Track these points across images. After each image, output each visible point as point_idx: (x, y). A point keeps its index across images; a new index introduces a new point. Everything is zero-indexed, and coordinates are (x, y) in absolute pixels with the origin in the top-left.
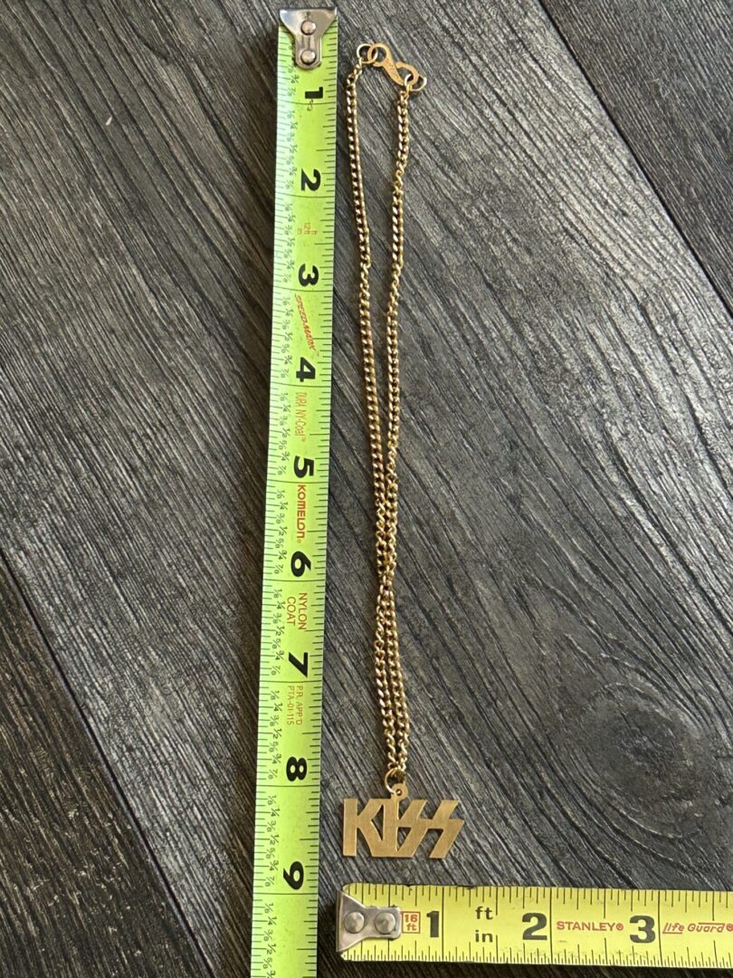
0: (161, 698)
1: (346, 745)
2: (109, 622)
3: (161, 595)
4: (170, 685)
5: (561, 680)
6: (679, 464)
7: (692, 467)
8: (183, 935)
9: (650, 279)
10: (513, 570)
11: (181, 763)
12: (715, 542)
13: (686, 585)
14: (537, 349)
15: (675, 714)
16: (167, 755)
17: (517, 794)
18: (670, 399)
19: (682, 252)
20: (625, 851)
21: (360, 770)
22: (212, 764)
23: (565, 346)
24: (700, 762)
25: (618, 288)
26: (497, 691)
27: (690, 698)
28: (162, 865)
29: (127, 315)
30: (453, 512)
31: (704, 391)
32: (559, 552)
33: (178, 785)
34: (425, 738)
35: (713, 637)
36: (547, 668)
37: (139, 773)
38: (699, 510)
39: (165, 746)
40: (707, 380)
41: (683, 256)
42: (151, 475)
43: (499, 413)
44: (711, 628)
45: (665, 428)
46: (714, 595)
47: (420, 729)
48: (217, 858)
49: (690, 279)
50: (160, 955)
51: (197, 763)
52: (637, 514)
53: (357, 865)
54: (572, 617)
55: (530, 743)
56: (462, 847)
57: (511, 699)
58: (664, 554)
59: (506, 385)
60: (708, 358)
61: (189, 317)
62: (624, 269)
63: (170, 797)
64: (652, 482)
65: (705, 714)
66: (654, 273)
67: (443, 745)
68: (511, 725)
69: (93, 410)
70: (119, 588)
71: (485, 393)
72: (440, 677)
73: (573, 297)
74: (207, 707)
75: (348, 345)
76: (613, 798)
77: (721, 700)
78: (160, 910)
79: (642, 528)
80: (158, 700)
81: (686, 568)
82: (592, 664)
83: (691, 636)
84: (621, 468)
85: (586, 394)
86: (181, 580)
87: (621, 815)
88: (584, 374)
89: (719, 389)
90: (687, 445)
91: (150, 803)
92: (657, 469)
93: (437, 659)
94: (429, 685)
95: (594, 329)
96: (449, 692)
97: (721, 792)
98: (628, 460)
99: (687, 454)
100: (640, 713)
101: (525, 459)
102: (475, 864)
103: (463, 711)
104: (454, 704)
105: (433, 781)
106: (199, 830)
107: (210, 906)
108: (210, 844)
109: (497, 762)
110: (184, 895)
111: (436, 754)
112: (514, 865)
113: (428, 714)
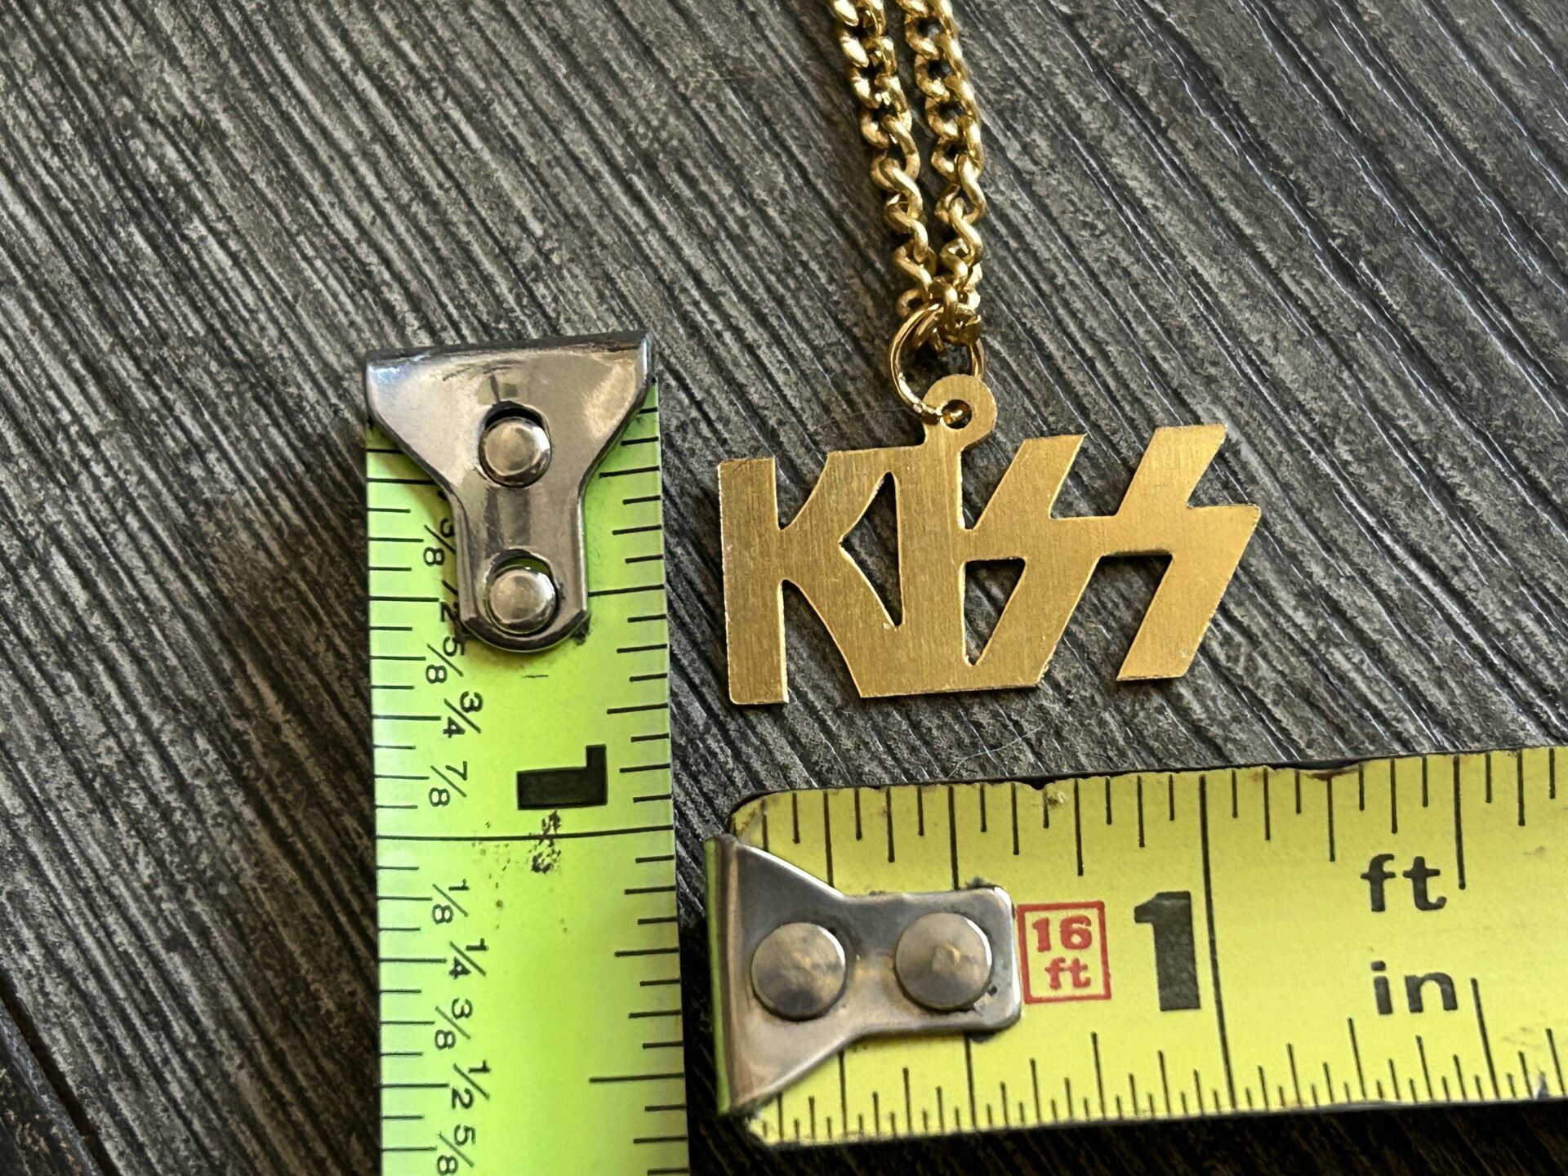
1: (707, 242)
17: (1487, 378)
21: (777, 340)
22: (124, 367)
47: (1026, 149)
48: (167, 764)
51: (58, 373)
53: (795, 742)
55: (1524, 159)
56: (1258, 625)
67: (1142, 211)
68: (1431, 93)
74: (88, 139)
102: (1321, 690)
103: (1212, 52)
104: (1169, 30)
105: (1105, 356)
106: (79, 651)
107: (148, 973)
108: (133, 705)
109: (1382, 253)
110: (27, 934)
111: (1107, 241)
112: (1505, 682)
113: (1060, 81)
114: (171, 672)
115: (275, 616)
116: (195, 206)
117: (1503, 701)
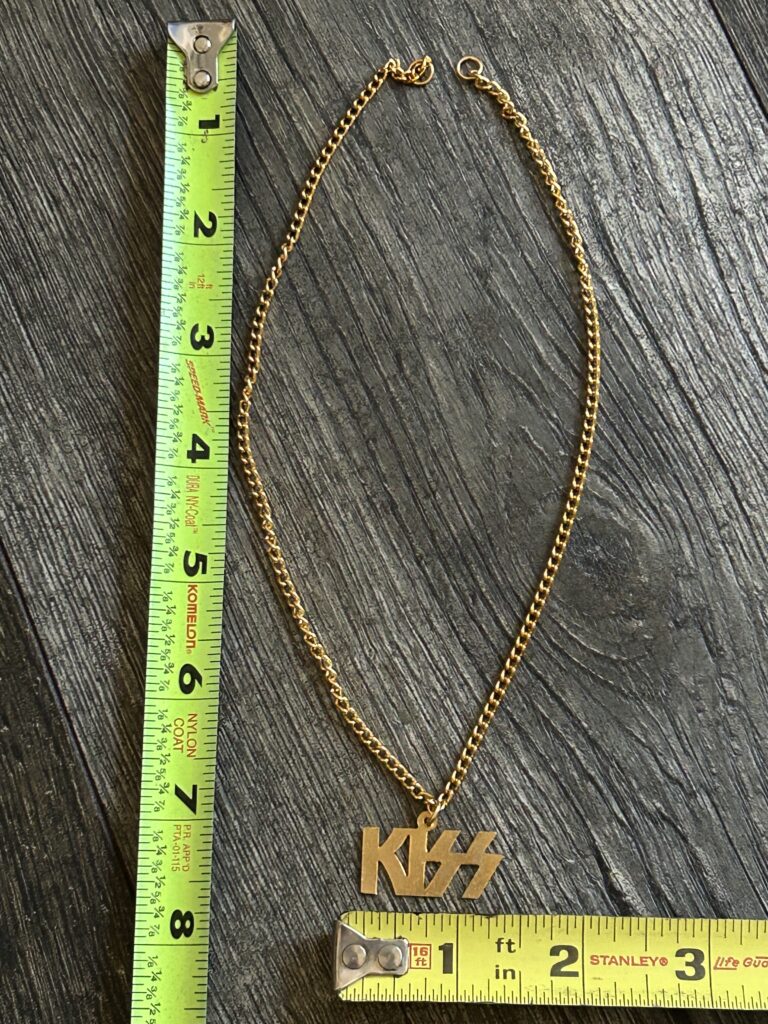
0: (60, 455)
2: (11, 367)
3: (72, 343)
4: (71, 443)
5: (510, 475)
6: (672, 248)
7: (687, 252)
8: (56, 714)
9: (664, 39)
10: (471, 351)
11: (75, 528)
12: (703, 338)
13: (665, 383)
14: (526, 106)
15: (634, 524)
16: (60, 518)
17: (447, 596)
18: (671, 175)
19: (703, 11)
20: (561, 669)
22: (110, 532)
23: (559, 106)
24: (657, 579)
25: (626, 46)
26: (437, 483)
27: (654, 508)
28: (42, 637)
29: (67, 29)
30: (411, 280)
31: (711, 168)
32: (525, 336)
33: (69, 551)
34: (351, 526)
35: (689, 443)
36: (497, 461)
37: (27, 535)
38: (689, 300)
39: (59, 508)
40: (716, 156)
41: (704, 16)
42: (75, 210)
43: (476, 174)
44: (687, 432)
45: (661, 206)
46: (695, 397)
47: (346, 516)
48: (104, 635)
49: (709, 42)
50: (29, 734)
51: (93, 530)
52: (618, 301)
53: (259, 657)
54: (531, 408)
55: (468, 542)
56: (378, 648)
57: (452, 492)
58: (644, 346)
59: (487, 143)
60: (720, 133)
61: (136, 37)
62: (636, 25)
63: (58, 563)
64: (639, 265)
65: (669, 527)
66: (669, 31)
67: (371, 536)
68: (449, 521)
69: (18, 131)
70: (27, 331)
71: (462, 150)
72: (376, 462)
73: (574, 52)
74: (110, 471)
75: (313, 85)
76: (554, 610)
77: (689, 512)
78: (35, 685)
79: (623, 316)
80: (57, 457)
81: (667, 364)
82: (547, 462)
83: (663, 440)
84: (606, 247)
85: (575, 161)
86: (97, 329)
87: (561, 628)
88: (577, 139)
89: (728, 168)
90: (684, 227)
91: (36, 569)
92: (647, 252)
93: (375, 441)
94: (363, 468)
95: (593, 88)
96: (382, 478)
97: (676, 615)
98: (615, 238)
99: (683, 238)
100: (595, 519)
101: (498, 228)
102: (390, 667)
103: (397, 500)
104: (388, 492)
105: (355, 573)
106: (87, 603)
107: (91, 686)
108: (98, 619)
109: (429, 560)
110: (63, 671)
111: (361, 544)
112: (435, 672)
113: (358, 500)
114: (108, 611)
115: (137, 602)
116: (135, 493)
117: (433, 678)
